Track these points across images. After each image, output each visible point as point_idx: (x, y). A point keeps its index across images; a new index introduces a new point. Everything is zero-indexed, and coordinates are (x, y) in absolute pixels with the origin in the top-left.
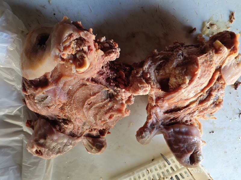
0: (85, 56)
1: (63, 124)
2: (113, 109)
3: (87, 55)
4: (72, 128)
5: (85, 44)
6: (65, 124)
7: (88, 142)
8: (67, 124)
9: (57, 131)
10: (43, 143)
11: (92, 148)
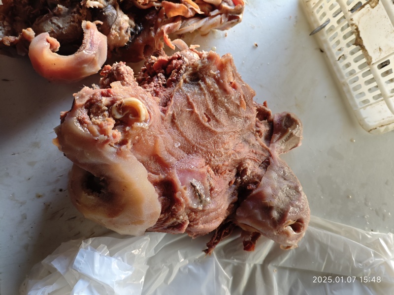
0: (118, 102)
1: (245, 176)
2: (219, 78)
3: (117, 100)
4: (253, 162)
5: (97, 101)
6: (246, 174)
7: (280, 141)
8: (245, 170)
9: (257, 187)
10: (278, 213)
11: (291, 134)
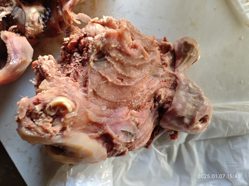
0: (48, 106)
1: (161, 101)
2: (120, 48)
3: (47, 104)
4: (165, 89)
5: (33, 110)
6: (161, 99)
7: (183, 63)
8: (160, 97)
9: (171, 105)
10: (189, 119)
11: (190, 57)
